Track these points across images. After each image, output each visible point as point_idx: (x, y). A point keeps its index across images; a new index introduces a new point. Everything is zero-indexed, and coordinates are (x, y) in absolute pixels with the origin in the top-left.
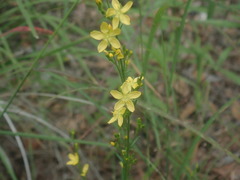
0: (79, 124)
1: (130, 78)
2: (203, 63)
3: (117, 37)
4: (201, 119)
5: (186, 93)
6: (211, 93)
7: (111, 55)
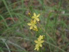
0: (28, 45)
1: (40, 36)
2: (64, 27)
3: (36, 24)
4: (64, 42)
5: (59, 35)
6: (67, 35)
7: (34, 30)
